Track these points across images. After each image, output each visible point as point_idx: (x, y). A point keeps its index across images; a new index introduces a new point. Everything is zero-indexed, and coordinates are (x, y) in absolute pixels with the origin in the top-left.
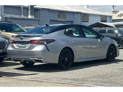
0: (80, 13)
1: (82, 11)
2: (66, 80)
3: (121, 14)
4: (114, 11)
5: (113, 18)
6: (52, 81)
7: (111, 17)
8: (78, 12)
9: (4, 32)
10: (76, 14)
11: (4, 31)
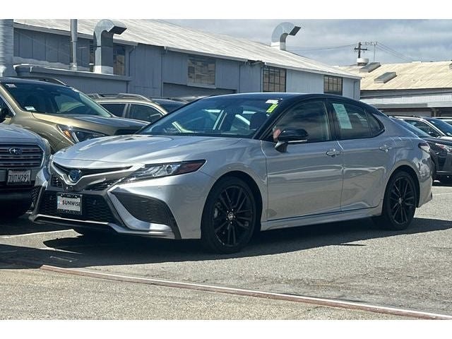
0: (261, 63)
1: (266, 59)
2: (273, 283)
3: (387, 74)
4: (365, 64)
5: (363, 86)
6: (223, 285)
7: (356, 81)
8: (254, 61)
9: (32, 111)
10: (249, 68)
11: (33, 109)
